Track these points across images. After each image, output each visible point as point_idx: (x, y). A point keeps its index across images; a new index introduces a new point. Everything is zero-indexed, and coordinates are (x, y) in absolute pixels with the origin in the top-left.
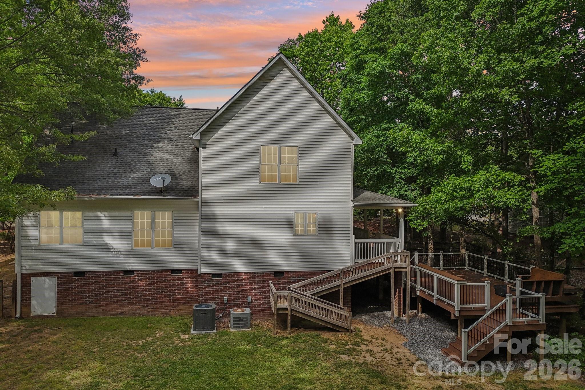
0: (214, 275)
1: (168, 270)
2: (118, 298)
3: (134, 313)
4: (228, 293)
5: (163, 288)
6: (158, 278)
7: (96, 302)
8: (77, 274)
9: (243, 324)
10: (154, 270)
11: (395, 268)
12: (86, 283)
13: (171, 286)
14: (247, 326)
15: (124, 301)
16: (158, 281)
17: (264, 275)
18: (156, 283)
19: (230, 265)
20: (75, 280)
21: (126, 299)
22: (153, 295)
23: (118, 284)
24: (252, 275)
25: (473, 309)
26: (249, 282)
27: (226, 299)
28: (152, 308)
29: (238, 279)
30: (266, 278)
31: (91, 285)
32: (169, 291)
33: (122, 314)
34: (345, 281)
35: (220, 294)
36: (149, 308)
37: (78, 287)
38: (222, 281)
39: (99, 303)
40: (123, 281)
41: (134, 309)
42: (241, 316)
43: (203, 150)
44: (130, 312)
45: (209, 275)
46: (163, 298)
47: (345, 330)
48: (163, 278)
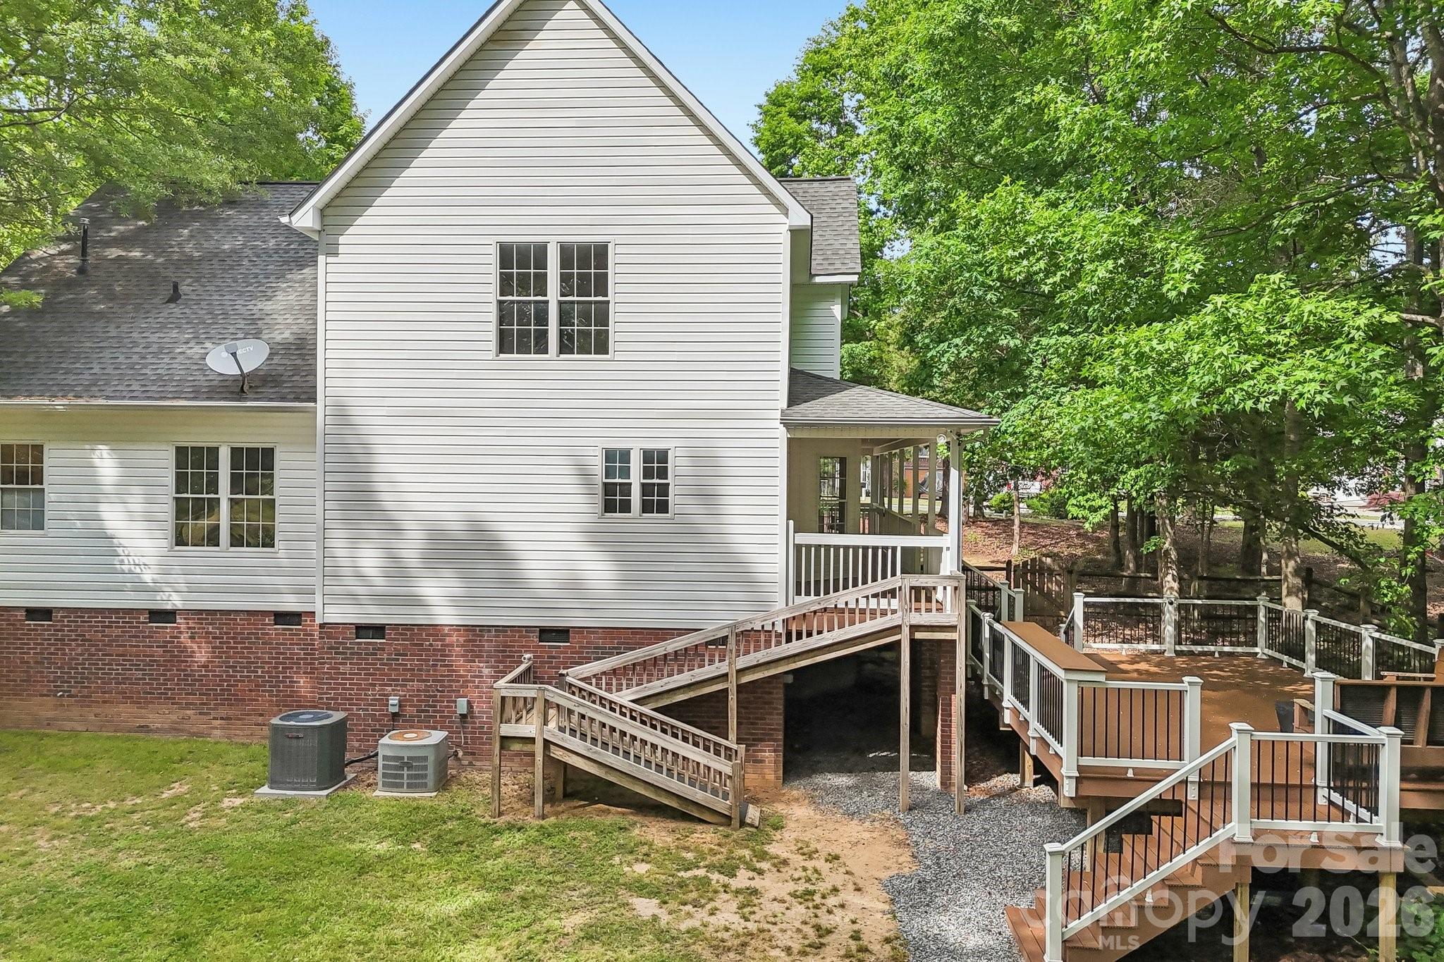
0: (361, 630)
1: (265, 613)
2: (133, 684)
3: (175, 729)
4: (402, 686)
5: (253, 663)
6: (239, 633)
7: (80, 692)
8: (32, 613)
9: (409, 777)
10: (229, 612)
11: (914, 628)
12: (55, 640)
13: (273, 658)
14: (425, 785)
15: (150, 693)
16: (240, 643)
17: (507, 636)
18: (233, 648)
19: (416, 601)
20: (28, 630)
21: (156, 689)
22: (225, 680)
23: (135, 646)
24: (474, 633)
25: (1130, 774)
26: (463, 656)
27: (394, 700)
28: (222, 719)
29: (431, 645)
30: (513, 647)
31: (67, 645)
32: (267, 672)
33: (144, 729)
34: (742, 662)
35: (380, 685)
36: (215, 719)
37: (36, 649)
38: (383, 649)
39: (87, 697)
40: (147, 637)
41: (174, 717)
42: (406, 754)
43: (330, 259)
44: (166, 726)
45: (349, 628)
46: (251, 691)
47: (723, 820)
48: (253, 633)
